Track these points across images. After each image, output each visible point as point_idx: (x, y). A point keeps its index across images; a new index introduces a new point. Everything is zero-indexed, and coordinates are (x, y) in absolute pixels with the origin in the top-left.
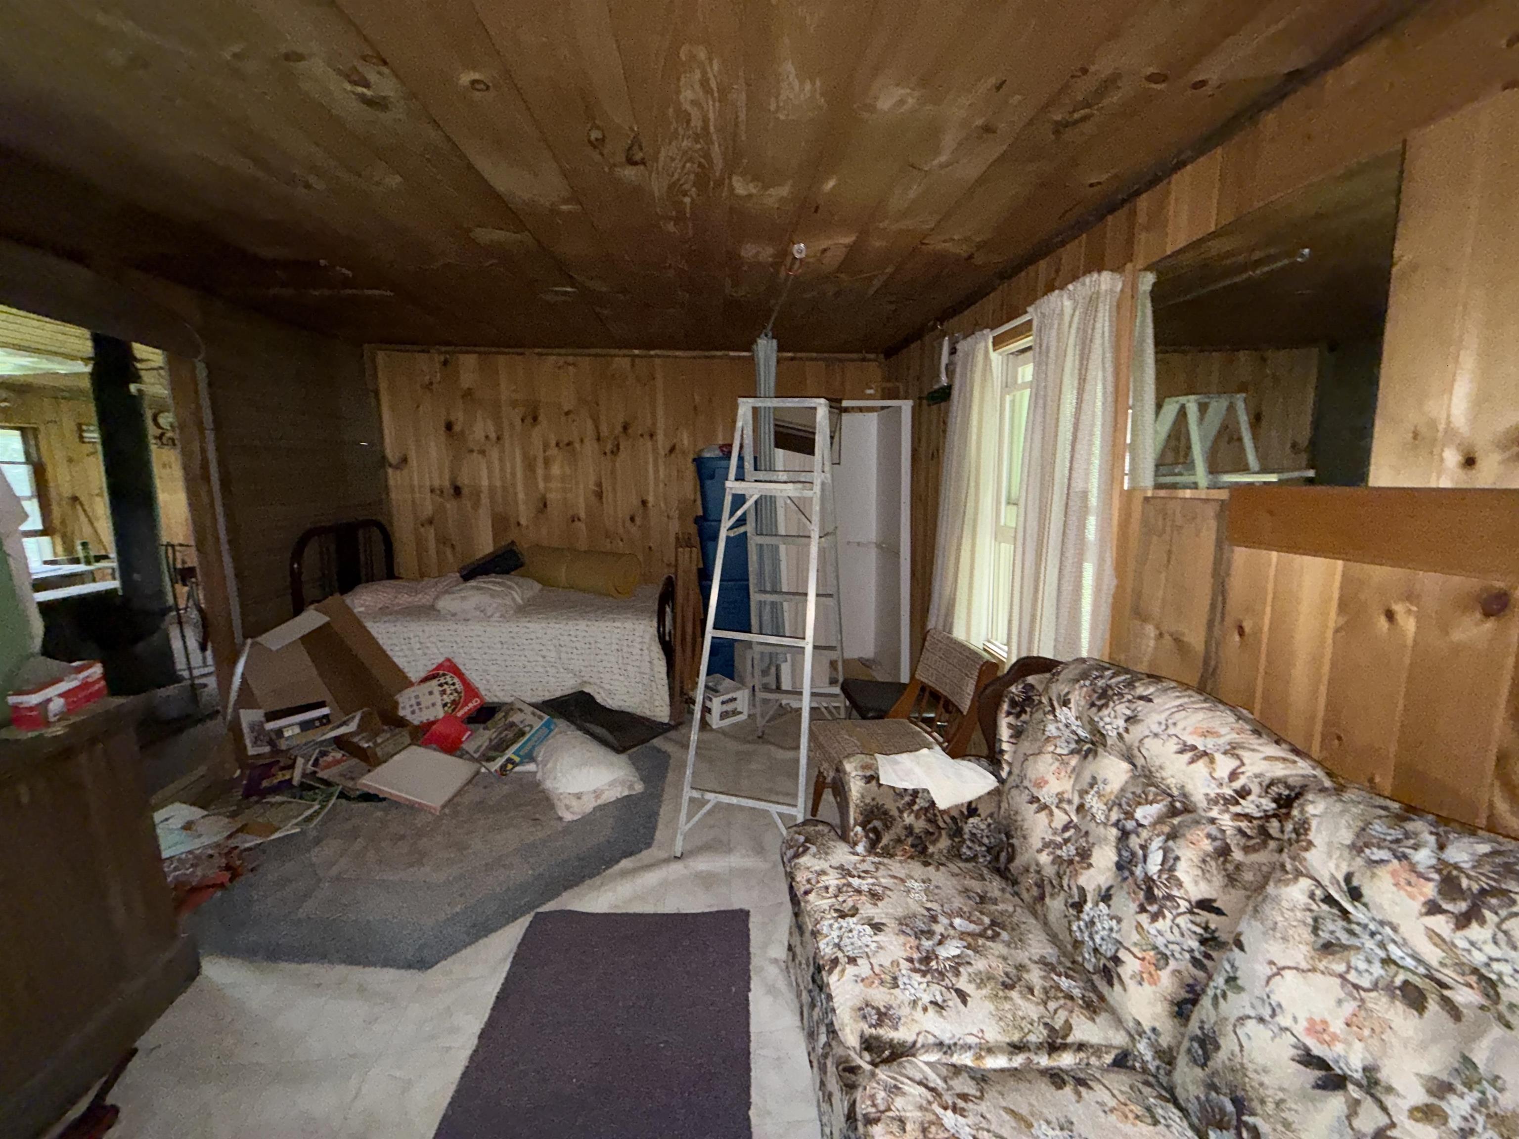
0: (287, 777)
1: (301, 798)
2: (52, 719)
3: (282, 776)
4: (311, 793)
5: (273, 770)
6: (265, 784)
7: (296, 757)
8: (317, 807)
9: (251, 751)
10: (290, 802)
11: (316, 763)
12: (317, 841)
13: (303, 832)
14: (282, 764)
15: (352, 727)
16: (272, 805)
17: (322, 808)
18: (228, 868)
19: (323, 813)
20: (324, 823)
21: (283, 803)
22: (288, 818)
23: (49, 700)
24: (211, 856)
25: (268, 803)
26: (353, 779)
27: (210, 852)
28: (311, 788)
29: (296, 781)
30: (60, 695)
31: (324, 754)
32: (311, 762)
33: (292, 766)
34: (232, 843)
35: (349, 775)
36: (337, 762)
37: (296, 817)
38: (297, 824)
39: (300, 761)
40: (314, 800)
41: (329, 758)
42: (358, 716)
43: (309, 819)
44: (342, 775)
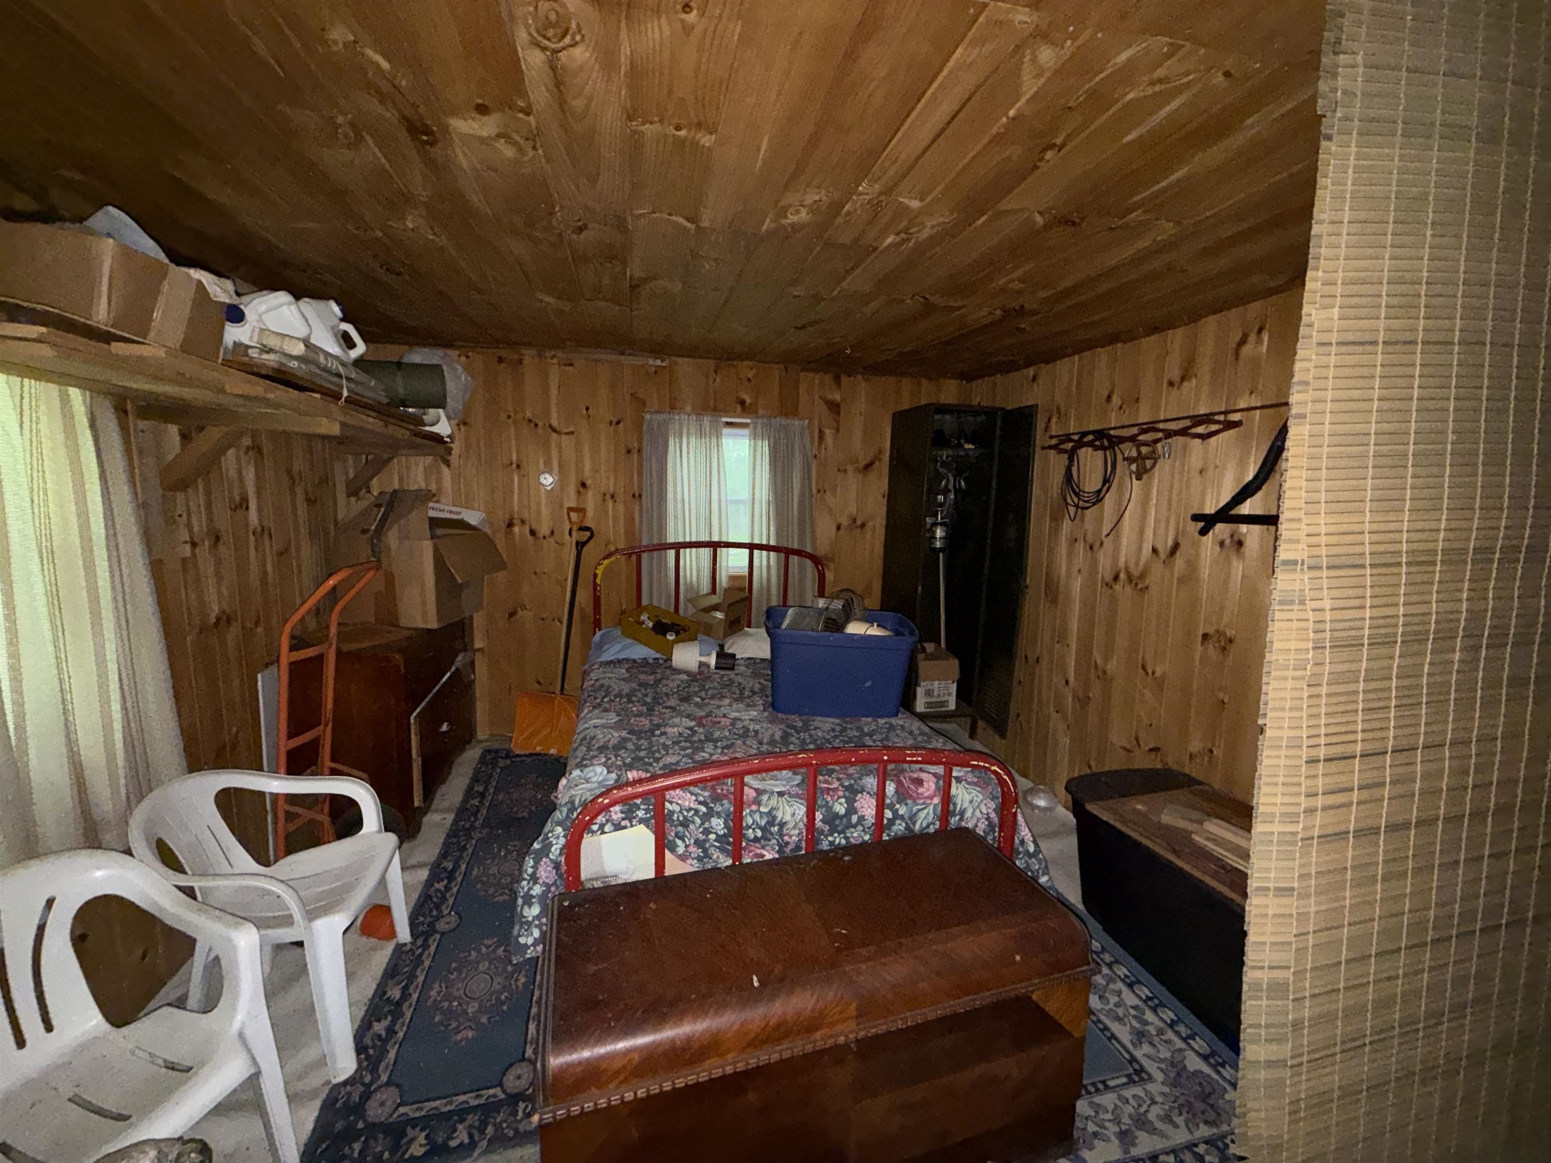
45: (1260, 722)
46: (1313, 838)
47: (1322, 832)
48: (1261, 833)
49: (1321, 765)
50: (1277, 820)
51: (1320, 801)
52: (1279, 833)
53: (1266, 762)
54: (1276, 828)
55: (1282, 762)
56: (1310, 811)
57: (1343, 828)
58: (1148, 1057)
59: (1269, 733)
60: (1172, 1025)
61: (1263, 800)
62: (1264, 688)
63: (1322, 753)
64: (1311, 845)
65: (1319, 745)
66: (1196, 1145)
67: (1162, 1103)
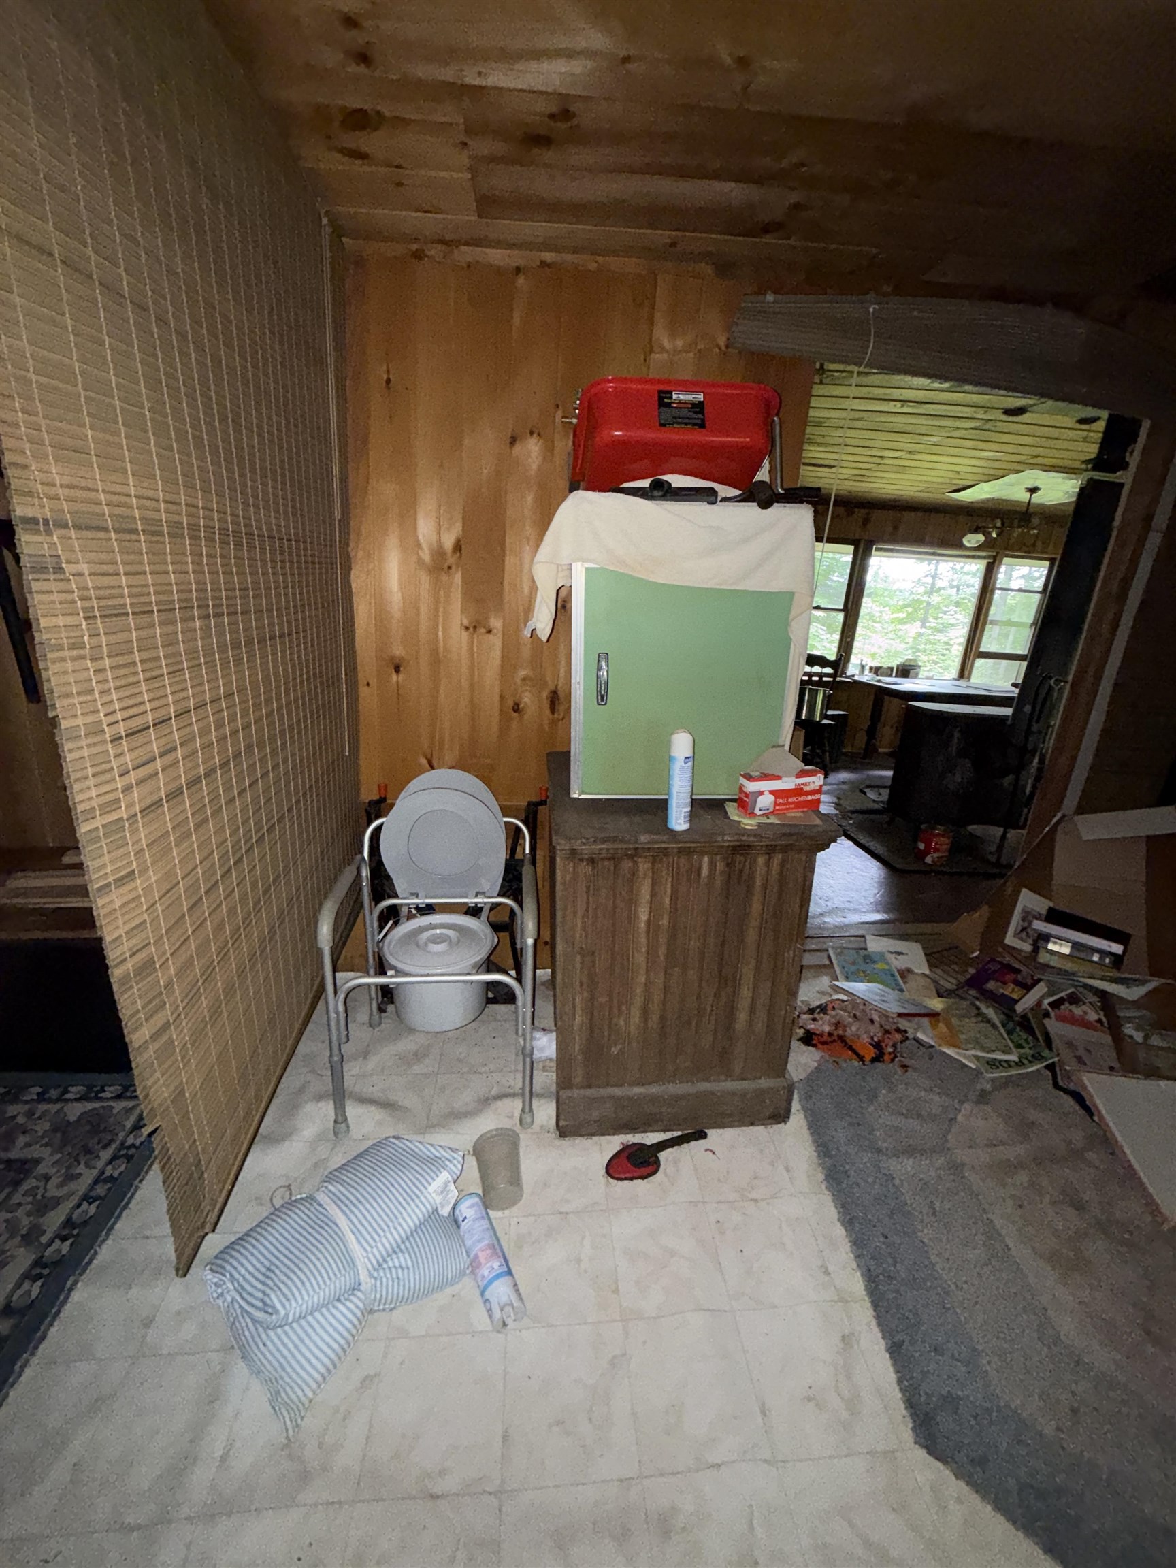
0: (1015, 996)
1: (1009, 1033)
2: (757, 812)
3: (1010, 991)
4: (1024, 1036)
5: (1009, 977)
6: (991, 985)
7: (1039, 980)
8: (1013, 1057)
9: (1009, 940)
10: (994, 1026)
11: (1055, 1005)
12: (983, 1097)
13: (978, 1073)
14: (1019, 977)
15: (1133, 993)
16: (979, 1014)
17: (1019, 1064)
18: (878, 1046)
19: (1013, 1072)
20: (1008, 1082)
21: (988, 1021)
22: (978, 1044)
23: (761, 793)
24: (872, 1021)
25: (978, 1008)
26: (1080, 1060)
27: (876, 1017)
28: (1029, 1029)
29: (1019, 1008)
30: (771, 792)
31: (1074, 999)
32: (1051, 999)
33: (1028, 988)
34: (903, 1024)
35: (1081, 1052)
36: (1083, 1023)
37: (983, 1049)
38: (977, 1058)
39: (1041, 989)
40: (1019, 1046)
41: (1077, 1011)
42: (1154, 983)
43: (993, 1064)
44: (1070, 1044)
45: (51, 714)
46: (136, 815)
47: (144, 805)
48: (85, 833)
49: (124, 742)
50: (98, 813)
51: (132, 777)
52: (103, 826)
53: (69, 757)
54: (98, 822)
55: (86, 753)
56: (127, 789)
57: (155, 798)
58: (28, 1145)
59: (64, 724)
60: (41, 1098)
61: (78, 798)
62: (44, 674)
63: (122, 729)
64: (137, 821)
65: (117, 722)
66: (103, 1173)
67: (58, 1171)
